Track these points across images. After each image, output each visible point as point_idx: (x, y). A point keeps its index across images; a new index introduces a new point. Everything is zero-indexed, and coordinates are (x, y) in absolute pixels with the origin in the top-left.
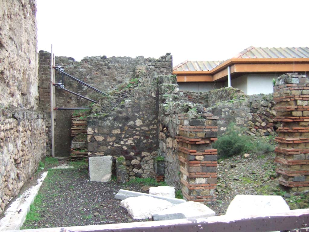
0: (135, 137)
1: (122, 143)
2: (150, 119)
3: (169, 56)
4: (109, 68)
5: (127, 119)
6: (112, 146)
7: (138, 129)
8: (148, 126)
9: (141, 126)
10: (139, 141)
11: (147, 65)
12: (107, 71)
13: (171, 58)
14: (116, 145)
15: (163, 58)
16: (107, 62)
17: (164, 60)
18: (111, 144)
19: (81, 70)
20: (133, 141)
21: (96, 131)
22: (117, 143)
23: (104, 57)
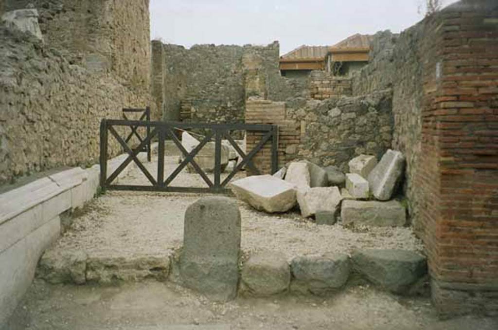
0: (227, 115)
1: (217, 119)
2: (238, 101)
3: (276, 45)
4: (217, 56)
5: (221, 101)
6: (209, 121)
7: (229, 109)
8: (237, 107)
9: (231, 107)
10: (229, 118)
11: (254, 53)
12: (215, 59)
13: (278, 46)
14: (212, 121)
15: (270, 46)
16: (215, 50)
17: (271, 48)
18: (208, 119)
19: (190, 58)
20: (225, 118)
21: (198, 110)
22: (212, 119)
23: (213, 45)
